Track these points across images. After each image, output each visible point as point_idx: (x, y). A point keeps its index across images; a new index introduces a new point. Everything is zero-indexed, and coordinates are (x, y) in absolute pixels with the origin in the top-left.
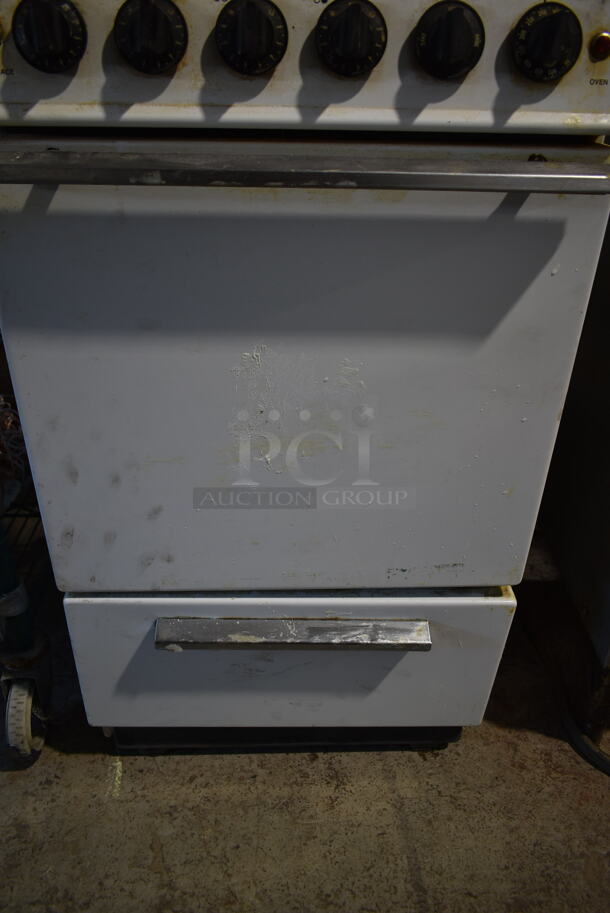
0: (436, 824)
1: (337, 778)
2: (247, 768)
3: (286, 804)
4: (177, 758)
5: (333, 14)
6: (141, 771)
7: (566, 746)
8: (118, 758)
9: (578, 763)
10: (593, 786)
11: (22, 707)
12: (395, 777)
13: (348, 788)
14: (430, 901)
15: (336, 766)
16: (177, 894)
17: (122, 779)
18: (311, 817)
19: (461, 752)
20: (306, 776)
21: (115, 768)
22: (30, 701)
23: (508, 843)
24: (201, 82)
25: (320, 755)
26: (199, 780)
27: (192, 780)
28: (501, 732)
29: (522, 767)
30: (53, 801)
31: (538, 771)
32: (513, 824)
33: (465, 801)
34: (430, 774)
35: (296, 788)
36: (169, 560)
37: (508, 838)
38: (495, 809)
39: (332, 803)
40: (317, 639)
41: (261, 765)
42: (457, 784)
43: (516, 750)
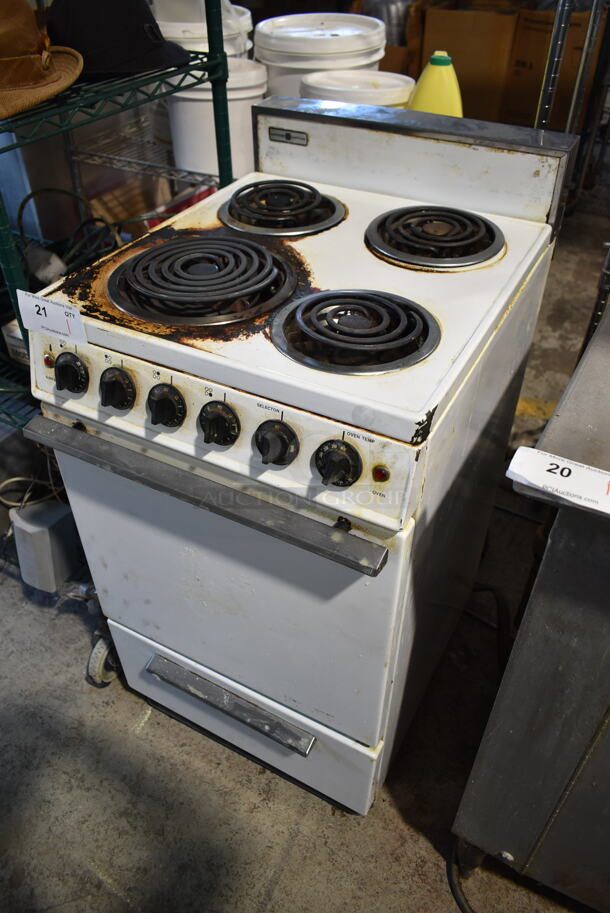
0: (308, 861)
1: (268, 794)
2: (219, 756)
3: (226, 793)
4: (183, 726)
6: (158, 724)
7: (443, 864)
8: (151, 708)
9: (441, 881)
10: (439, 904)
12: (304, 815)
13: (270, 804)
14: (269, 907)
15: (272, 786)
16: (135, 811)
17: (146, 723)
18: (235, 810)
19: (362, 823)
20: (250, 781)
21: (146, 713)
23: (345, 903)
24: (145, 416)
25: (268, 772)
26: (186, 748)
27: (182, 745)
28: (403, 826)
29: (397, 859)
30: (104, 716)
31: (406, 869)
32: (359, 893)
33: (339, 859)
34: (330, 827)
35: (239, 786)
36: (158, 628)
37: (347, 901)
38: (354, 876)
39: (254, 808)
40: (237, 713)
41: (228, 759)
42: (342, 844)
43: (402, 845)
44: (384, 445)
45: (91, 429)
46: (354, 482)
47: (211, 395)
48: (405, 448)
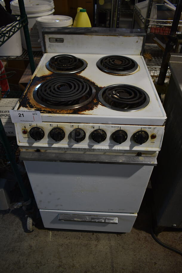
0: (118, 252)
1: (98, 239)
2: (78, 236)
3: (86, 245)
4: (63, 232)
5: (95, 132)
6: (55, 235)
7: (150, 235)
8: (51, 231)
9: (152, 240)
10: (154, 246)
11: (30, 222)
12: (110, 240)
13: (100, 242)
14: (114, 270)
15: (98, 237)
16: (63, 264)
17: (51, 236)
18: (91, 249)
19: (126, 235)
20: (91, 238)
21: (50, 234)
22: (32, 221)
23: (133, 258)
24: (68, 141)
25: (95, 233)
26: (68, 238)
27: (66, 238)
28: (136, 231)
29: (139, 240)
30: (37, 241)
31: (143, 241)
32: (135, 254)
33: (125, 247)
34: (119, 240)
35: (88, 241)
36: (62, 206)
37: (133, 257)
38: (132, 250)
39: (96, 245)
40: (93, 220)
41: (82, 235)
42: (124, 243)
43: (139, 236)
44: (154, 128)
45: (42, 151)
46: (146, 141)
47: (94, 128)
48: (161, 128)
